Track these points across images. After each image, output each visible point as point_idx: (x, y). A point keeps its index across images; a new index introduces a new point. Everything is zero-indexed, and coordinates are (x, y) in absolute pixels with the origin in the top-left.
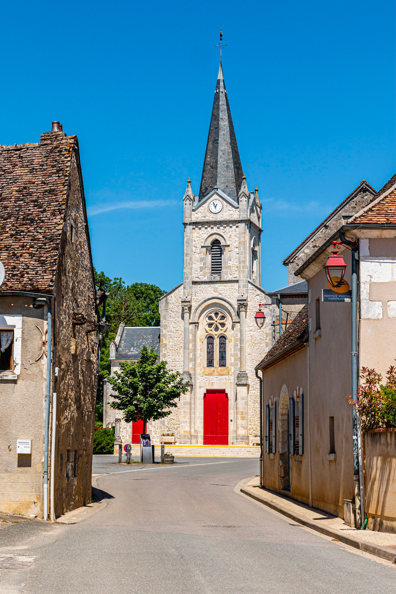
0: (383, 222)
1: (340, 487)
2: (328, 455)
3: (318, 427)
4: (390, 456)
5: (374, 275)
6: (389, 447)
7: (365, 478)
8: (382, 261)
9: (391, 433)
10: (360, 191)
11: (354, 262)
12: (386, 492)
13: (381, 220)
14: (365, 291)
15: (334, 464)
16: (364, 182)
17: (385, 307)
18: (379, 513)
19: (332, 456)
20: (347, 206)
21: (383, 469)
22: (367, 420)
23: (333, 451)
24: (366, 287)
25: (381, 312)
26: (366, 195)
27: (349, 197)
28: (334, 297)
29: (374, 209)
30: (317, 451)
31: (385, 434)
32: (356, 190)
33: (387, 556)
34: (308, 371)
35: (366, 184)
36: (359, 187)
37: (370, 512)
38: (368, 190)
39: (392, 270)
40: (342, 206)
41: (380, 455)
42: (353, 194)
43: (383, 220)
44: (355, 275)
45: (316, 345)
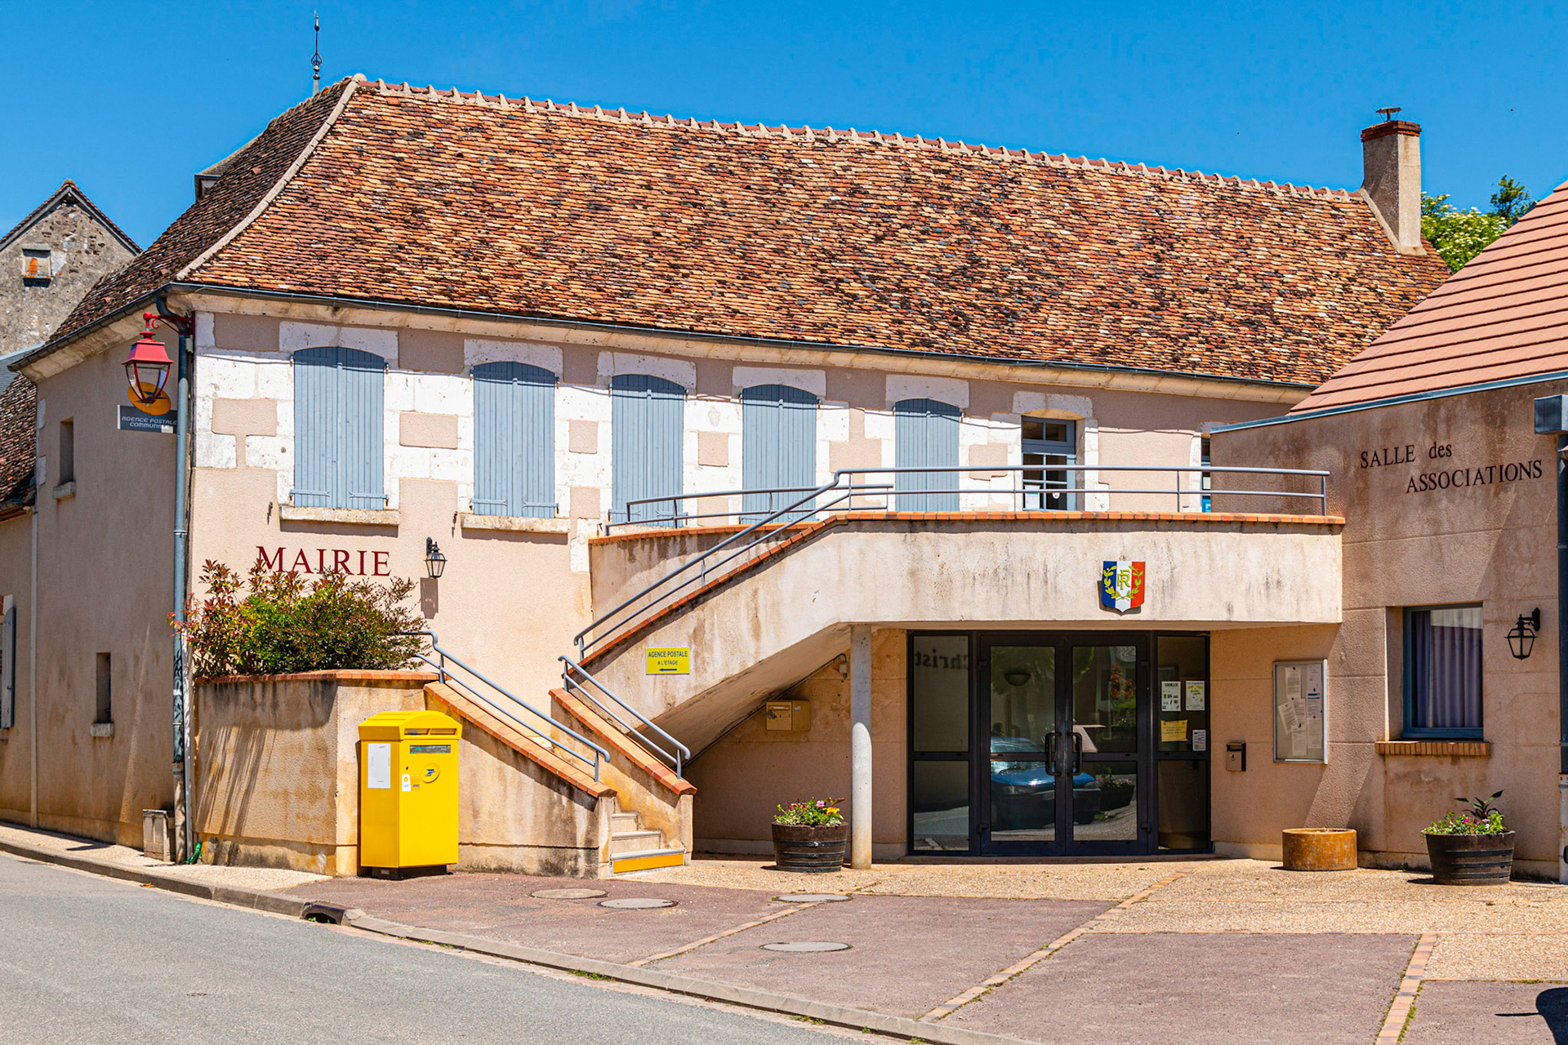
0: (243, 284)
1: (122, 789)
2: (92, 728)
3: (62, 673)
4: (260, 726)
5: (221, 385)
6: (259, 710)
7: (197, 769)
8: (238, 358)
9: (264, 684)
10: (61, 202)
11: (184, 357)
12: (248, 793)
13: (240, 279)
14: (204, 415)
15: (108, 743)
16: (70, 184)
17: (241, 447)
18: (230, 831)
19: (104, 730)
20: (34, 229)
21: (240, 752)
22: (203, 659)
23: (105, 716)
24: (206, 406)
25: (234, 456)
26: (72, 211)
27: (37, 212)
28: (142, 422)
29: (221, 255)
30: (58, 718)
31: (250, 685)
32: (52, 200)
33: (283, 907)
34: (34, 562)
35: (73, 190)
36: (60, 193)
37: (206, 831)
38: (77, 202)
39: (256, 376)
40: (22, 228)
41: (236, 724)
42: (45, 206)
43: (243, 280)
44: (184, 381)
45: (57, 513)
